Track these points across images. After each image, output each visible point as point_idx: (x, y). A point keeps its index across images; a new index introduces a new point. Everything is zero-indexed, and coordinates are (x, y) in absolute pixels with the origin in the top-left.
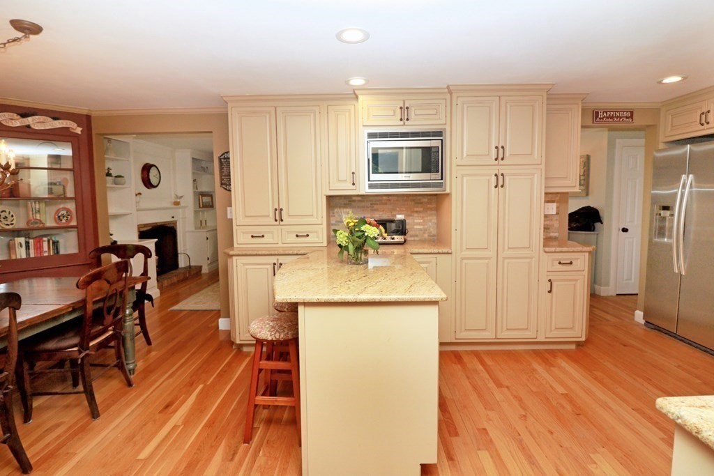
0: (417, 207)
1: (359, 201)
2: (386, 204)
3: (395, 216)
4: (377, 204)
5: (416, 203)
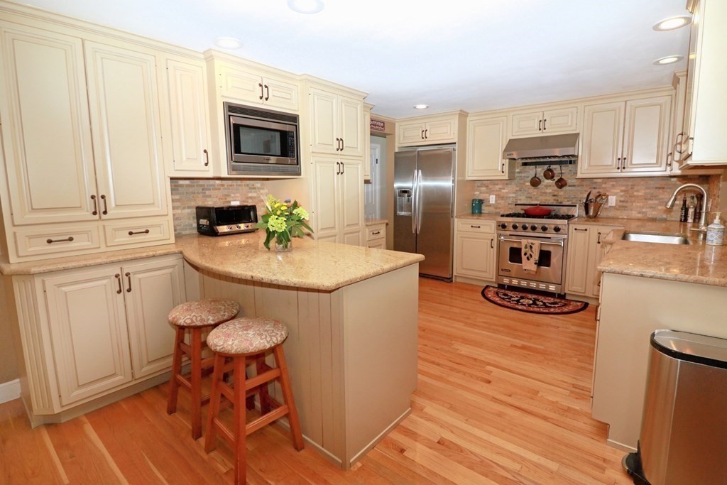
0: (251, 192)
1: (187, 186)
2: (219, 189)
3: (230, 202)
4: (210, 190)
5: (250, 188)
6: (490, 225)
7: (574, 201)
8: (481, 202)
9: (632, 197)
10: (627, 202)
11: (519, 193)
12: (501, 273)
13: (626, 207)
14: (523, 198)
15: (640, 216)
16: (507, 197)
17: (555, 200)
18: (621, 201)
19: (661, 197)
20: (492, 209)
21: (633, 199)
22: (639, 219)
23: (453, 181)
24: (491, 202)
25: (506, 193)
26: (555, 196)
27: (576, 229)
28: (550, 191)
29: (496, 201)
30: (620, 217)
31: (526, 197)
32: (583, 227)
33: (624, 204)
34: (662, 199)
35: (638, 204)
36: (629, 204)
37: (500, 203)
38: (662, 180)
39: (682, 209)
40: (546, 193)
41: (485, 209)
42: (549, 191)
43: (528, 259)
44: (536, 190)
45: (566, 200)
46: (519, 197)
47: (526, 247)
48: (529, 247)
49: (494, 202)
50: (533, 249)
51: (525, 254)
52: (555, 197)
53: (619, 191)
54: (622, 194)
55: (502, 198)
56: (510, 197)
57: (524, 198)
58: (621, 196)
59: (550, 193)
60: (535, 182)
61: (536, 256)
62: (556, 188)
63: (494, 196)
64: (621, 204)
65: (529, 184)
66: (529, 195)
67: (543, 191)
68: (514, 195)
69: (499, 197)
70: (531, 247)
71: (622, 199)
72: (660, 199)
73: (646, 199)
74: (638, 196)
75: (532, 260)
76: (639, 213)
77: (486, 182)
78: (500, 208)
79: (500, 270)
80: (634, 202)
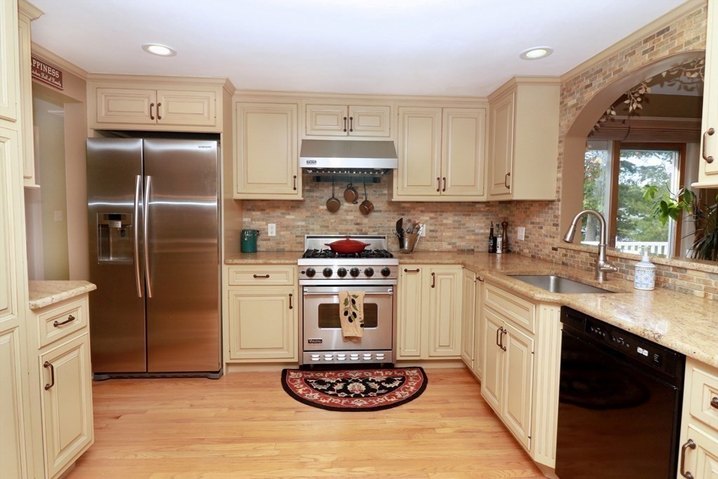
6: (286, 272)
7: (381, 231)
8: (255, 233)
9: (441, 225)
10: (437, 231)
11: (311, 220)
12: (307, 346)
13: (437, 237)
14: (317, 227)
15: (450, 247)
16: (294, 227)
17: (358, 230)
18: (431, 231)
19: (467, 225)
20: (271, 244)
21: (443, 227)
22: (449, 252)
23: (219, 201)
24: (269, 235)
25: (293, 220)
26: (358, 224)
27: (406, 271)
28: (352, 217)
29: (277, 232)
30: (431, 250)
31: (321, 227)
32: (414, 267)
33: (434, 234)
34: (469, 227)
35: (448, 234)
36: (438, 234)
37: (284, 236)
38: (468, 206)
39: (490, 238)
40: (346, 220)
41: (262, 245)
42: (350, 217)
43: (350, 320)
44: (333, 216)
45: (371, 230)
46: (311, 227)
47: (346, 303)
48: (350, 303)
49: (274, 234)
50: (357, 305)
51: (346, 313)
52: (358, 226)
53: (428, 218)
54: (432, 221)
55: (287, 228)
56: (298, 227)
57: (319, 227)
58: (431, 225)
59: (352, 220)
60: (333, 207)
61: (361, 315)
62: (358, 214)
63: (274, 225)
64: (431, 234)
65: (325, 207)
66: (324, 224)
67: (343, 217)
68: (303, 223)
69: (281, 227)
70: (354, 302)
71: (432, 228)
72: (467, 228)
73: (454, 228)
74: (446, 224)
75: (357, 322)
76: (449, 244)
77: (261, 204)
78: (284, 243)
79: (306, 342)
80: (444, 231)
